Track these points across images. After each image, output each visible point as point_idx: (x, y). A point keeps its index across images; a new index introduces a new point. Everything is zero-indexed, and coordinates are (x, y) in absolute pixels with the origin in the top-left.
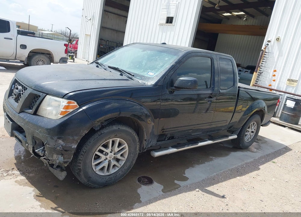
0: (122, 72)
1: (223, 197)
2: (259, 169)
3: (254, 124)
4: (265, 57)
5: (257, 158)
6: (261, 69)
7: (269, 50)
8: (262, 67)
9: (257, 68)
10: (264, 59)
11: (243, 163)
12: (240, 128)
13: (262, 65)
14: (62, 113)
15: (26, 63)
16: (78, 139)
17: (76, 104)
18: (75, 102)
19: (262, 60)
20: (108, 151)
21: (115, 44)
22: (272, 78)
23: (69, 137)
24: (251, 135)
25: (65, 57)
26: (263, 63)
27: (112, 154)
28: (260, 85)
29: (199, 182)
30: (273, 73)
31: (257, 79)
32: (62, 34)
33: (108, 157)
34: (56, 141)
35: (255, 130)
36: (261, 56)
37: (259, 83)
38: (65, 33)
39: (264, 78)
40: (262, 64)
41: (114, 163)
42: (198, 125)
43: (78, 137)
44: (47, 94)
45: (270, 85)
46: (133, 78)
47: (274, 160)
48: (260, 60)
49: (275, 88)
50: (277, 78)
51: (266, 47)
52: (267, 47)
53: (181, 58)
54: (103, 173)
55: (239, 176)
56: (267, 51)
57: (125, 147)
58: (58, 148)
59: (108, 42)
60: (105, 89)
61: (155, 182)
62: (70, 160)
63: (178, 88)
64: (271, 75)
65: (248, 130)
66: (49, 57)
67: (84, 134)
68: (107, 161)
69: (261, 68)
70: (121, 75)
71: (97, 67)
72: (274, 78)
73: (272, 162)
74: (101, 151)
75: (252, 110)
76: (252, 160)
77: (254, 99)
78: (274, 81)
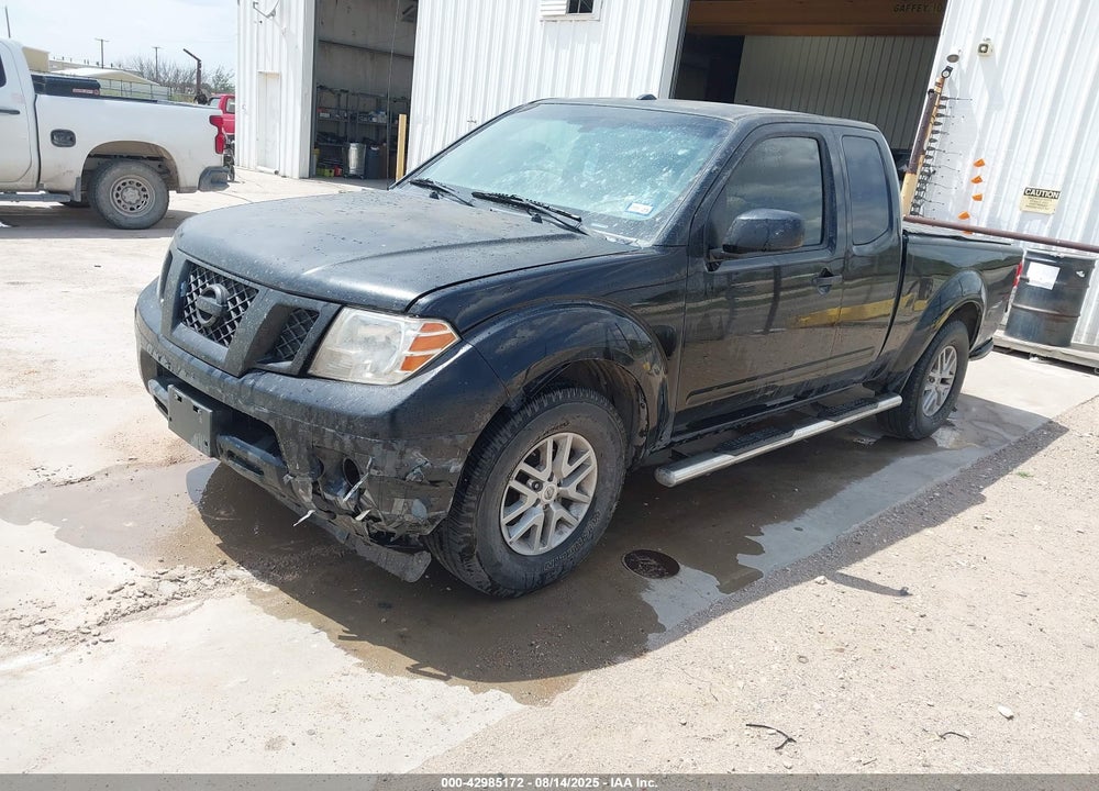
0: (537, 212)
1: (904, 593)
2: (983, 499)
3: (948, 353)
4: (942, 115)
5: (969, 466)
6: (928, 161)
7: (956, 90)
8: (930, 153)
9: (917, 157)
10: (939, 124)
11: (930, 485)
12: (908, 371)
13: (933, 145)
14: (408, 363)
15: (79, 200)
16: (467, 441)
17: (449, 330)
18: (446, 324)
19: (930, 128)
20: (542, 475)
21: (373, 103)
22: (968, 187)
23: (443, 438)
24: (939, 393)
25: (217, 167)
26: (935, 137)
27: (553, 484)
28: (928, 217)
29: (816, 555)
30: (972, 171)
31: (915, 197)
32: (141, 74)
33: (542, 494)
34: (402, 454)
35: (951, 373)
36: (929, 114)
37: (926, 211)
38: (154, 72)
39: (941, 190)
40: (932, 140)
41: (558, 512)
42: (790, 369)
43: (466, 436)
44: (344, 304)
45: (965, 216)
46: (584, 227)
47: (1022, 468)
48: (925, 128)
49: (983, 225)
50: (988, 188)
51: (944, 78)
52: (947, 80)
53: (731, 144)
54: (530, 547)
55: (929, 525)
56: (946, 93)
57: (588, 459)
58: (411, 477)
59: (343, 96)
60: (510, 275)
61: (682, 567)
62: (443, 514)
63: (733, 250)
64: (966, 178)
65: (931, 374)
66: (161, 170)
67: (483, 425)
68: (540, 506)
69: (931, 157)
70: (537, 220)
71: (434, 196)
72: (976, 189)
73: (1019, 474)
74: (523, 478)
75: (944, 307)
76: (955, 473)
77: (946, 269)
78: (978, 198)
